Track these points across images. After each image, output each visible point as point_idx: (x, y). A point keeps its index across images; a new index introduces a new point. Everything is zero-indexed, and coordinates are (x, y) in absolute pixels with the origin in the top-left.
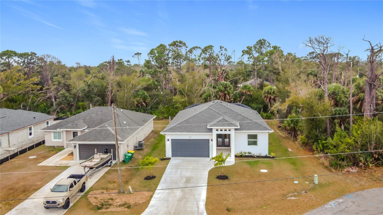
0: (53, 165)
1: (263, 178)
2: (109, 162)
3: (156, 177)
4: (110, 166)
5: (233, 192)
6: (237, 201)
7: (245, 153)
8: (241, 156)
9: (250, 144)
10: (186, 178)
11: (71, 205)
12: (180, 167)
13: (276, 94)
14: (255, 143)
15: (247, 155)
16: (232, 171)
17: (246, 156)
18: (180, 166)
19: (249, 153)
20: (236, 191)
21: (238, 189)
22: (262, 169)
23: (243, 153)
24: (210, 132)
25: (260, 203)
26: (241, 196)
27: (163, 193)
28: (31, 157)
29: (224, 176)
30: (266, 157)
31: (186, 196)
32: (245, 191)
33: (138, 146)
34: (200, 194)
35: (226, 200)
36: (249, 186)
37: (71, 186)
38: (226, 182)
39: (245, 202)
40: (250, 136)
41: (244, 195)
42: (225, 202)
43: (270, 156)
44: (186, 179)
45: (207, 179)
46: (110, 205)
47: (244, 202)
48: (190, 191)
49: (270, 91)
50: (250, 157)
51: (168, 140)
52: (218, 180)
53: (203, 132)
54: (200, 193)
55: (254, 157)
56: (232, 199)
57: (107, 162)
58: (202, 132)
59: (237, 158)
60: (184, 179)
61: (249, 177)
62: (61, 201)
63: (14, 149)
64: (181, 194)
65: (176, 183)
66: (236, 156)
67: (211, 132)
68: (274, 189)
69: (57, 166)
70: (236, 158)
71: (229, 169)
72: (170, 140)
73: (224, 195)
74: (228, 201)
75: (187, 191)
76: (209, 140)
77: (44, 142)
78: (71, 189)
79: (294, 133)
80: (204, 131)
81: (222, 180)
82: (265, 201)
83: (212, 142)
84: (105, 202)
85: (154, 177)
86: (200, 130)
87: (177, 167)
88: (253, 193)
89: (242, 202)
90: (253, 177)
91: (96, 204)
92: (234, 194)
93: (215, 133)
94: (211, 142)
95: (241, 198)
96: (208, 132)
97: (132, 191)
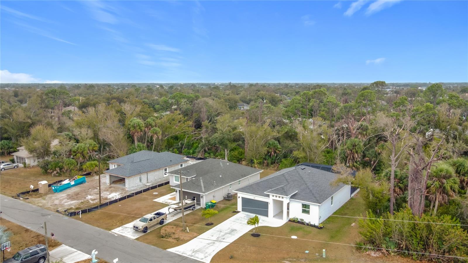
0: (161, 202)
1: (285, 242)
2: (192, 207)
3: (214, 224)
4: (193, 210)
5: (249, 247)
6: (244, 253)
7: (297, 219)
8: (294, 221)
9: (304, 211)
10: (232, 229)
11: (149, 231)
14: (308, 212)
17: (298, 222)
19: (301, 219)
22: (295, 235)
23: (295, 219)
28: (154, 193)
29: (259, 234)
30: (314, 226)
32: (258, 248)
33: (226, 197)
35: (237, 251)
36: (265, 246)
37: (151, 220)
40: (304, 206)
41: (253, 251)
42: (235, 252)
43: (317, 226)
45: (244, 234)
46: (170, 237)
50: (301, 223)
51: (239, 197)
52: (250, 236)
53: (263, 196)
55: (304, 224)
56: (242, 251)
57: (191, 207)
59: (290, 222)
60: (229, 230)
62: (141, 227)
63: (149, 185)
65: (221, 231)
66: (290, 220)
67: (268, 197)
68: (281, 252)
69: (163, 204)
70: (288, 222)
72: (241, 198)
75: (220, 239)
76: (268, 202)
77: (168, 183)
78: (150, 221)
81: (253, 237)
82: (264, 258)
84: (169, 234)
85: (212, 224)
91: (162, 234)
93: (272, 198)
94: (269, 204)
95: (249, 252)
96: (266, 197)
97: (188, 231)
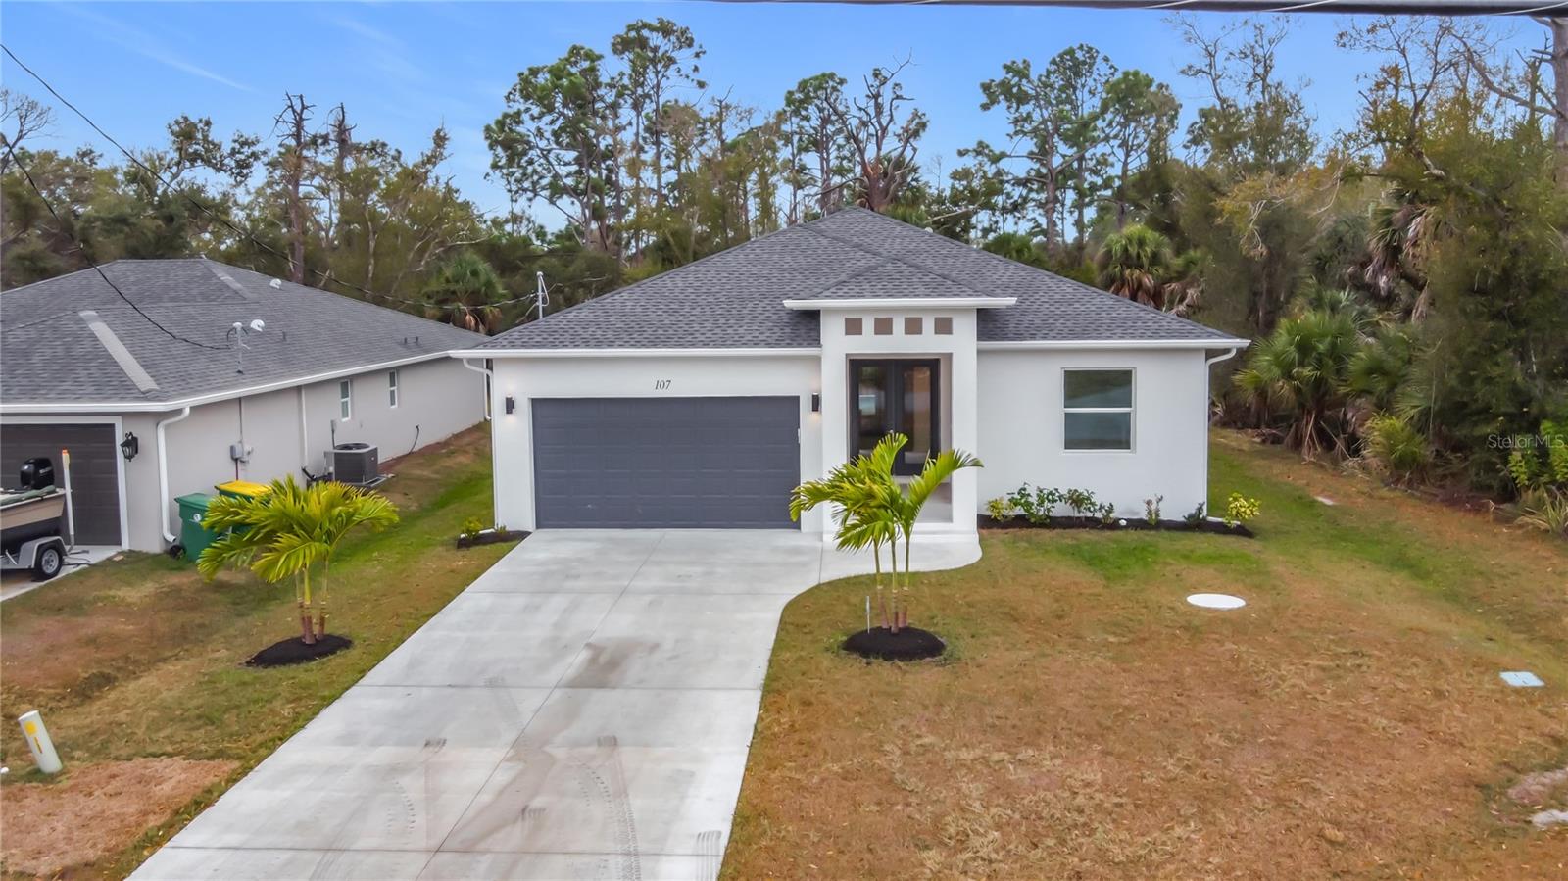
1: (1229, 645)
2: (32, 548)
3: (356, 642)
5: (996, 756)
6: (1051, 842)
7: (1051, 497)
8: (1021, 521)
9: (1084, 435)
10: (596, 649)
12: (569, 584)
13: (1167, 267)
14: (1114, 435)
15: (1061, 510)
16: (970, 605)
17: (1054, 522)
18: (577, 577)
19: (1077, 499)
20: (1026, 753)
21: (1039, 733)
22: (1195, 589)
23: (1034, 499)
24: (800, 345)
25: (1287, 863)
26: (1080, 800)
27: (332, 769)
29: (907, 631)
30: (1194, 524)
31: (537, 802)
32: (1106, 753)
33: (332, 470)
34: (680, 782)
35: (932, 835)
36: (1127, 708)
38: (922, 678)
39: (1136, 860)
40: (1080, 386)
41: (1106, 787)
42: (933, 858)
43: (1221, 523)
44: (593, 660)
45: (767, 654)
47: (1118, 853)
48: (592, 749)
49: (1133, 250)
50: (1085, 527)
51: (510, 405)
52: (855, 663)
53: (756, 345)
54: (686, 767)
55: (1114, 526)
56: (998, 827)
57: (3, 541)
58: (745, 345)
59: (995, 530)
60: (579, 658)
61: (1112, 639)
64: (502, 778)
65: (492, 684)
66: (985, 522)
67: (810, 345)
68: (1360, 731)
70: (984, 532)
71: (945, 591)
72: (524, 409)
73: (913, 783)
74: (962, 841)
75: (560, 753)
76: (795, 400)
79: (1316, 423)
80: (762, 337)
81: (888, 665)
82: (1331, 842)
83: (815, 414)
85: (331, 645)
86: (730, 331)
87: (552, 580)
88: (1187, 768)
89: (1102, 856)
90: (1144, 640)
92: (1015, 774)
93: (837, 346)
94: (806, 415)
95: (1081, 812)
96: (789, 345)
97: (50, 761)
